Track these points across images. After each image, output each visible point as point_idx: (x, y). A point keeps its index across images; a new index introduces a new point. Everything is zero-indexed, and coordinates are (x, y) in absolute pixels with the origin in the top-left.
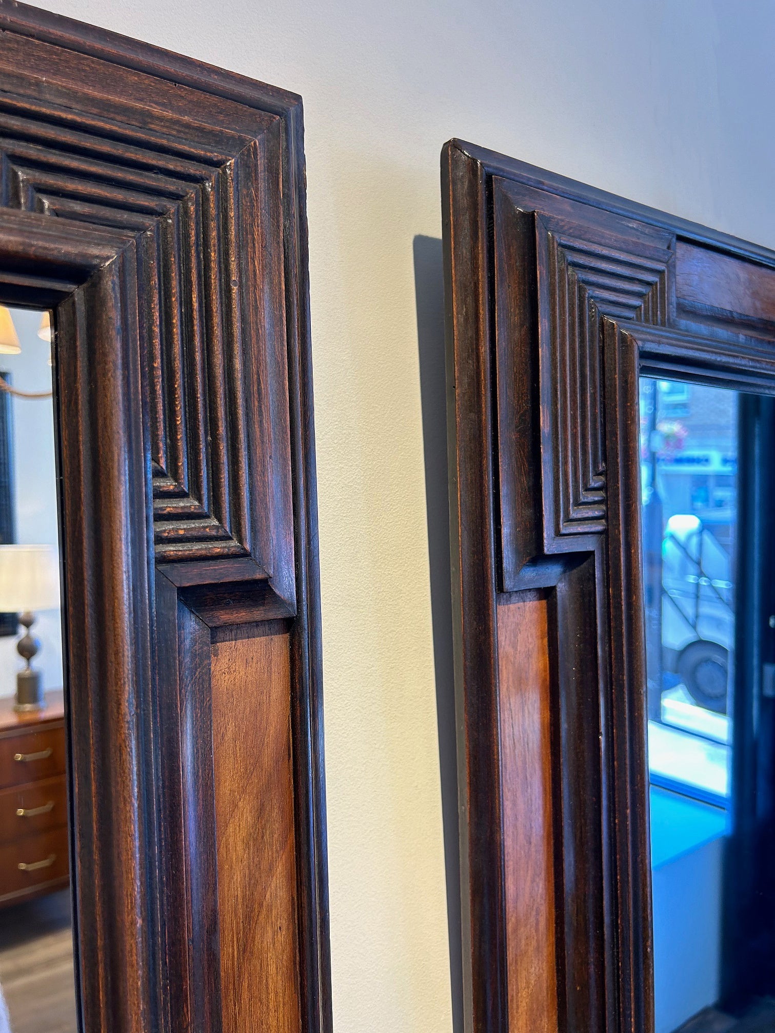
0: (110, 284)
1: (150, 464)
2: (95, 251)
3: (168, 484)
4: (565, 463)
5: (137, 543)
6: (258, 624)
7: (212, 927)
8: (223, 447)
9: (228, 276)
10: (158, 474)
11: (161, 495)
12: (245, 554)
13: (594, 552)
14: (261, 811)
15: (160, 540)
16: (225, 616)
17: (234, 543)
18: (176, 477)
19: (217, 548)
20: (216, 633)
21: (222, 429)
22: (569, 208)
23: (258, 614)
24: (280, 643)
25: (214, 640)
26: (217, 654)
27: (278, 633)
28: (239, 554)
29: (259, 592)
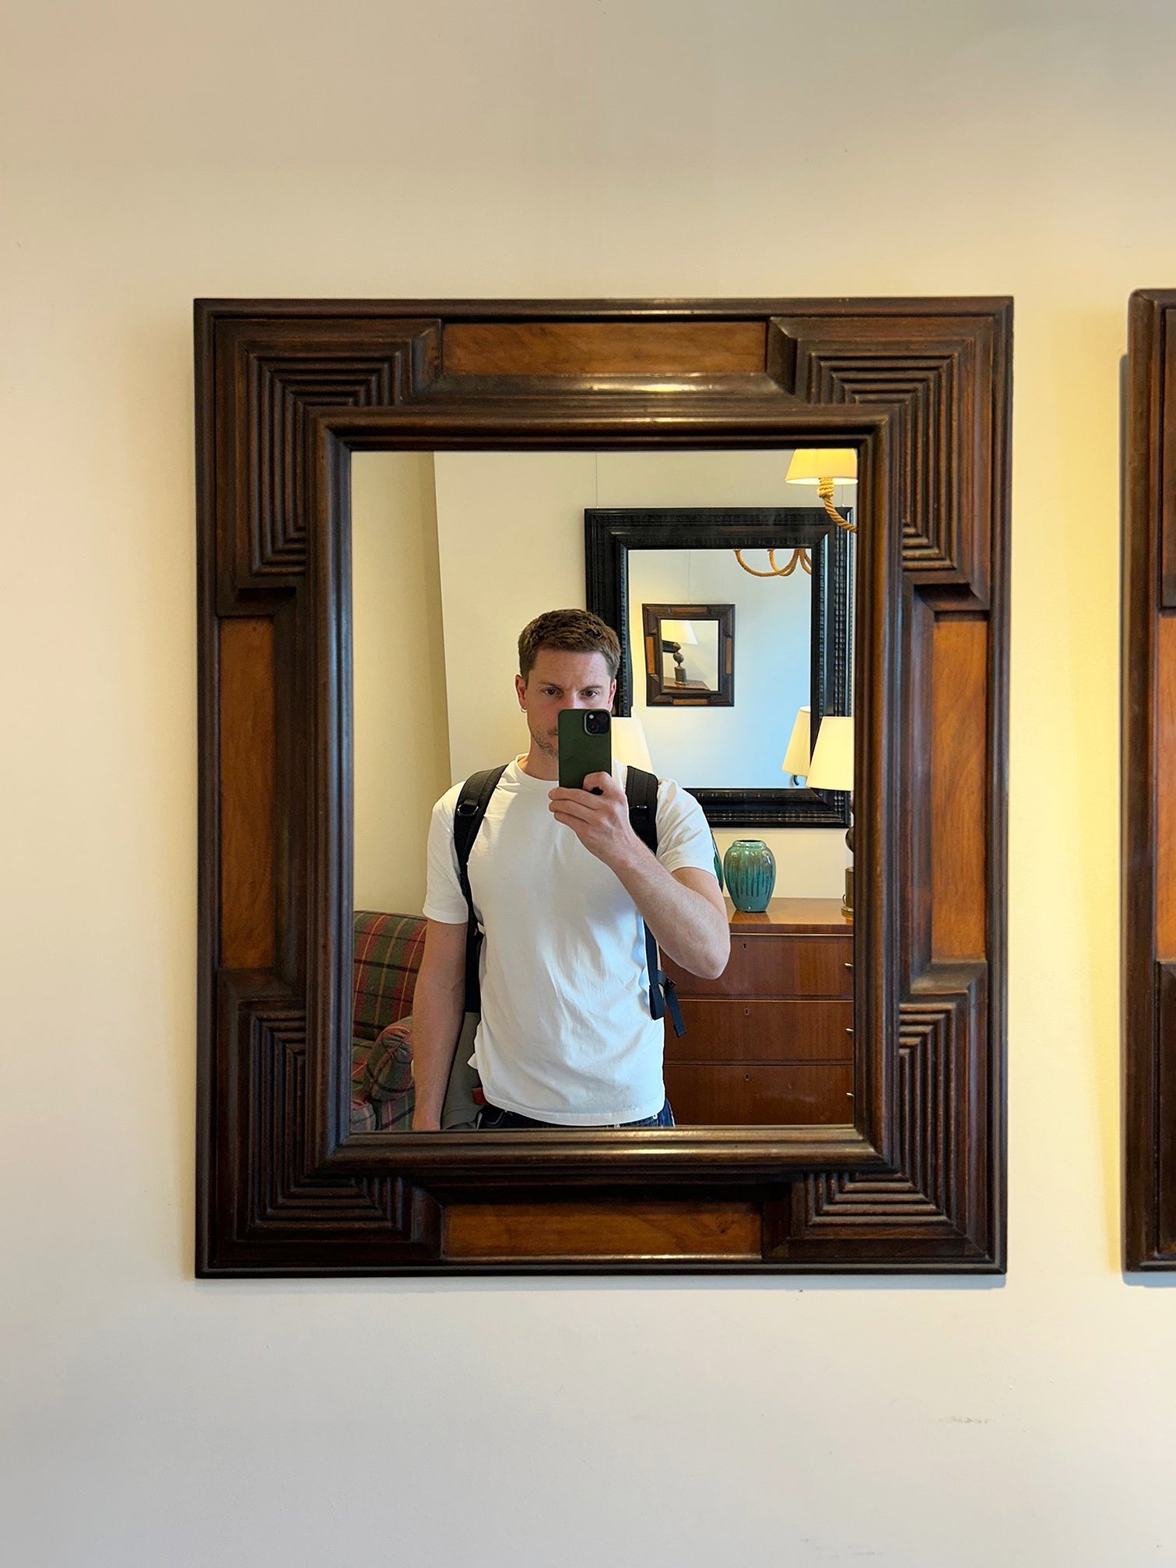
0: (885, 433)
1: (902, 520)
2: (877, 418)
3: (911, 530)
5: (891, 560)
6: (966, 612)
8: (943, 510)
10: (906, 525)
11: (907, 536)
12: (953, 569)
15: (906, 559)
16: (944, 605)
17: (947, 563)
18: (915, 526)
19: (937, 564)
20: (939, 615)
21: (943, 501)
23: (963, 606)
24: (980, 626)
25: (937, 620)
26: (938, 628)
27: (979, 620)
28: (950, 568)
29: (962, 592)
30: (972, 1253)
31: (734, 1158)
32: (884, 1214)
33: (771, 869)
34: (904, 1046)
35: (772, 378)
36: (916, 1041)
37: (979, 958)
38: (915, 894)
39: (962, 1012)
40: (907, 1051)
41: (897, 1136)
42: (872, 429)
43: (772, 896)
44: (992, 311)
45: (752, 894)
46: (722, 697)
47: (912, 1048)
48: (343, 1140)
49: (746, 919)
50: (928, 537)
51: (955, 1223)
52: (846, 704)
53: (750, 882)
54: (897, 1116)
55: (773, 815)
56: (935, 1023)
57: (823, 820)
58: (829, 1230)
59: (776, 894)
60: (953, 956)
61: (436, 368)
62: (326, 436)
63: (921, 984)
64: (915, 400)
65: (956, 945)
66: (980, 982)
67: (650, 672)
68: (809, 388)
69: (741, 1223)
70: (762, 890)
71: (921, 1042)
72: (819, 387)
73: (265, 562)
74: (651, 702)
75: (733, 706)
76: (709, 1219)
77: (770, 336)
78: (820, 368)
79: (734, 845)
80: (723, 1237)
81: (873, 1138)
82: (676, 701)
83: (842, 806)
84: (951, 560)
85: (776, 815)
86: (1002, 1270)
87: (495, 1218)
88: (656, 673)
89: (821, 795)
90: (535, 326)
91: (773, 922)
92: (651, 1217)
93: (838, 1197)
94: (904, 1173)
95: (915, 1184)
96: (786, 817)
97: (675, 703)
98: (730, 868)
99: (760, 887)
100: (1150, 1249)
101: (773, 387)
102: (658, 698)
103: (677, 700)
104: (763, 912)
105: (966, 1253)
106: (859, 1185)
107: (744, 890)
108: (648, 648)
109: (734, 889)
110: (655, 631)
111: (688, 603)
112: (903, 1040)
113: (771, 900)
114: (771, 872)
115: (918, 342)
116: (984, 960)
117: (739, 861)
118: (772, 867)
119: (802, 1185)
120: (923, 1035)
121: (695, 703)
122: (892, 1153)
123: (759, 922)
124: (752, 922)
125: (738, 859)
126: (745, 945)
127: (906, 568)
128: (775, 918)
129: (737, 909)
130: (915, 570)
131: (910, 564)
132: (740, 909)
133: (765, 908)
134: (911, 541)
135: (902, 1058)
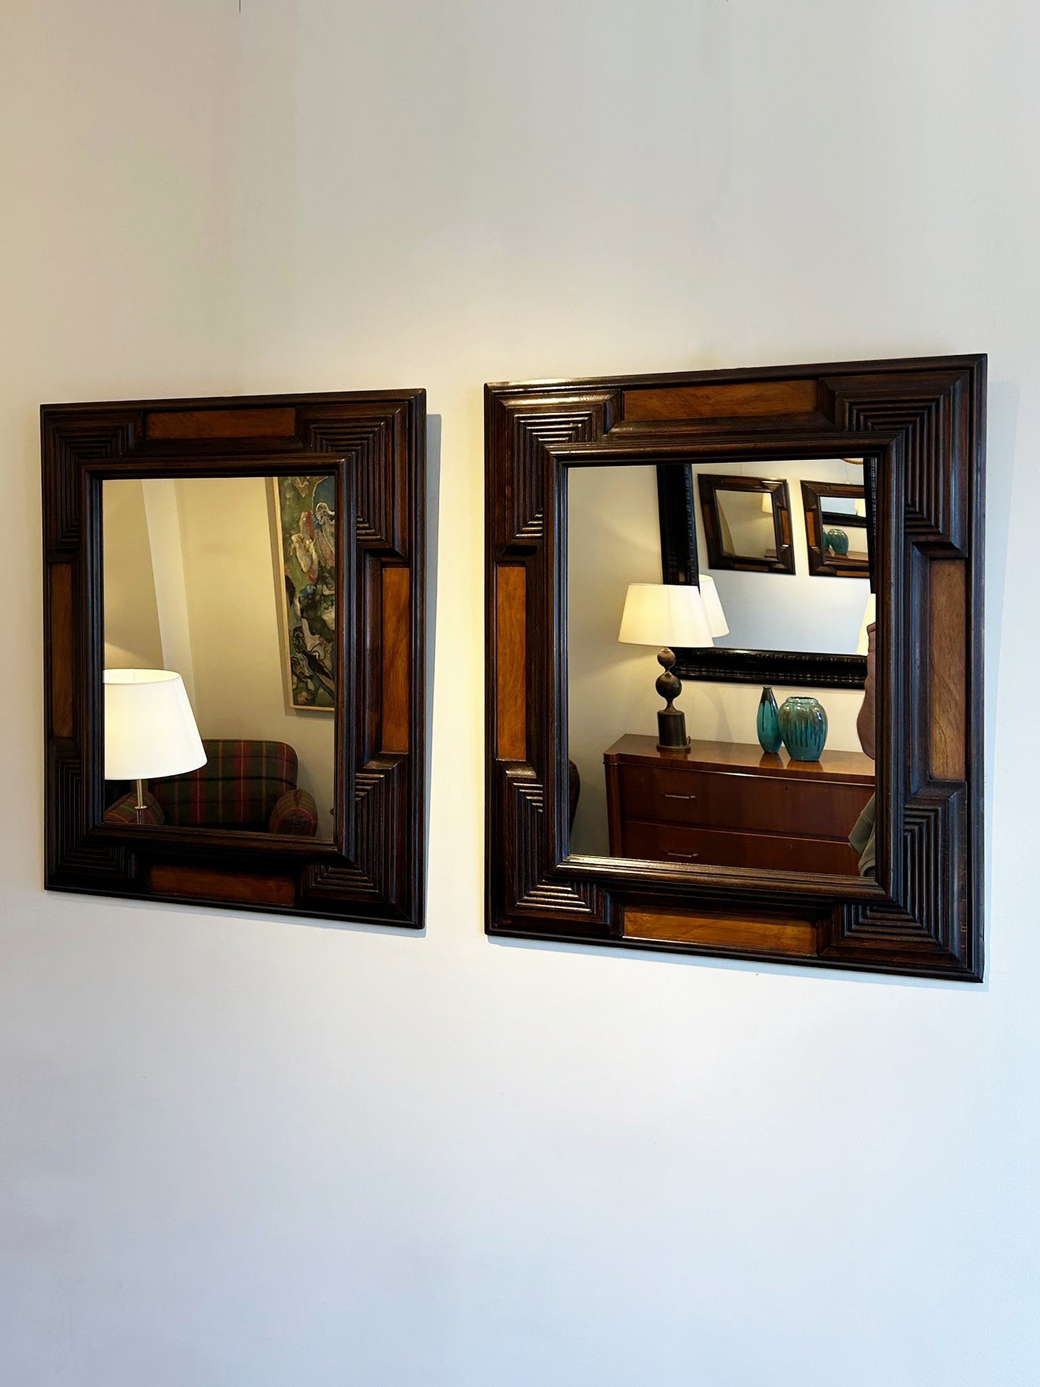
1: (356, 514)
3: (361, 519)
5: (349, 537)
6: (399, 564)
8: (377, 509)
10: (358, 517)
11: (359, 522)
12: (382, 540)
15: (358, 534)
16: (383, 559)
17: (379, 537)
18: (363, 517)
19: (374, 537)
20: (385, 565)
21: (377, 504)
23: (395, 560)
25: (383, 567)
26: (385, 570)
27: (407, 567)
28: (380, 540)
29: (392, 552)
32: (348, 886)
33: (823, 724)
39: (388, 780)
43: (824, 748)
45: (797, 745)
49: (800, 767)
50: (369, 524)
53: (798, 734)
59: (828, 746)
67: (811, 545)
70: (811, 741)
74: (813, 572)
79: (787, 701)
82: (839, 573)
84: (382, 536)
88: (816, 546)
91: (825, 771)
97: (838, 575)
99: (809, 739)
102: (821, 569)
103: (841, 572)
104: (815, 762)
107: (799, 743)
108: (808, 524)
110: (814, 507)
111: (848, 483)
113: (823, 752)
114: (823, 727)
118: (824, 722)
123: (814, 771)
124: (805, 770)
125: (791, 714)
126: (786, 788)
127: (358, 540)
128: (828, 768)
129: (792, 759)
130: (363, 540)
131: (361, 538)
132: (794, 759)
133: (819, 758)
134: (361, 525)
135: (356, 802)
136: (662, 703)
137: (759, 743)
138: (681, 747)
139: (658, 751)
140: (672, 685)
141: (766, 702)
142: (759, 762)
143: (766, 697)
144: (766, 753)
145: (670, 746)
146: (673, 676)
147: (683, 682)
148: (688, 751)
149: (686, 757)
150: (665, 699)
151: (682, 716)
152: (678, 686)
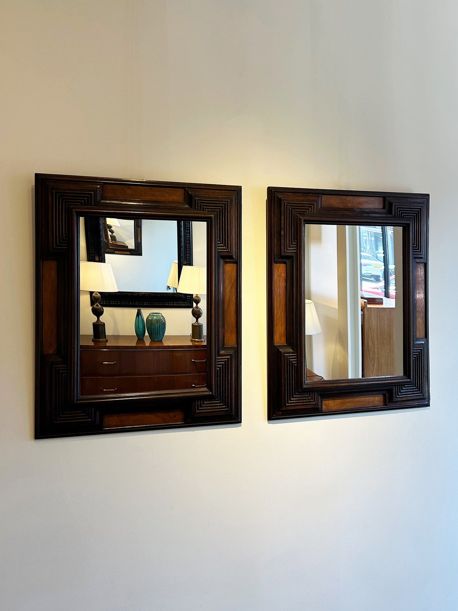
0: (213, 219)
1: (217, 240)
2: (211, 215)
3: (219, 242)
4: (287, 240)
5: (215, 250)
6: (232, 262)
7: (224, 302)
8: (226, 238)
9: (228, 215)
10: (218, 241)
11: (218, 243)
12: (229, 252)
13: (293, 256)
14: (231, 288)
15: (218, 249)
16: (227, 260)
17: (227, 250)
18: (220, 241)
19: (225, 250)
20: (226, 262)
21: (226, 235)
22: (292, 195)
23: (231, 260)
24: (235, 265)
25: (225, 263)
26: (226, 265)
27: (235, 264)
28: (228, 252)
29: (231, 257)
30: (234, 418)
31: (179, 397)
32: (214, 409)
33: (164, 324)
34: (218, 367)
35: (186, 203)
36: (221, 366)
37: (235, 345)
38: (221, 330)
39: (231, 358)
40: (219, 368)
41: (216, 389)
42: (211, 218)
43: (165, 335)
44: (237, 190)
45: (155, 334)
46: (137, 251)
47: (220, 368)
48: (78, 398)
49: (155, 344)
50: (223, 244)
51: (230, 410)
52: (191, 261)
53: (156, 329)
54: (216, 384)
55: (164, 303)
56: (225, 361)
57: (183, 305)
58: (200, 414)
60: (229, 345)
61: (102, 196)
62: (75, 214)
63: (222, 352)
64: (220, 211)
65: (230, 342)
66: (235, 351)
68: (195, 207)
69: (179, 415)
70: (161, 332)
71: (222, 366)
72: (198, 207)
73: (57, 245)
75: (142, 255)
76: (171, 414)
77: (186, 193)
78: (198, 202)
79: (150, 315)
80: (175, 419)
81: (211, 390)
83: (190, 300)
84: (228, 250)
85: (165, 303)
86: (240, 422)
87: (117, 418)
89: (182, 295)
90: (127, 186)
91: (165, 345)
92: (157, 414)
93: (203, 405)
94: (218, 398)
95: (221, 401)
96: (169, 304)
98: (149, 324)
100: (273, 414)
101: (187, 206)
103: (116, 252)
104: (161, 341)
105: (232, 418)
106: (208, 402)
107: (154, 333)
109: (150, 332)
112: (218, 366)
113: (164, 336)
114: (164, 326)
115: (220, 197)
116: (236, 346)
117: (152, 321)
118: (164, 323)
119: (194, 403)
120: (222, 364)
121: (125, 253)
122: (215, 393)
123: (160, 345)
124: (157, 345)
125: (151, 320)
126: (155, 354)
127: (218, 251)
128: (166, 343)
129: (151, 340)
130: (220, 252)
131: (219, 250)
132: (152, 340)
133: (162, 340)
134: (219, 245)
135: (218, 370)
136: (95, 319)
137: (136, 335)
138: (104, 339)
139: (93, 341)
140: (100, 309)
141: (140, 316)
142: (135, 344)
143: (139, 314)
144: (139, 339)
145: (99, 339)
146: (99, 306)
147: (104, 308)
148: (107, 341)
149: (106, 344)
150: (96, 316)
151: (104, 325)
152: (102, 310)
